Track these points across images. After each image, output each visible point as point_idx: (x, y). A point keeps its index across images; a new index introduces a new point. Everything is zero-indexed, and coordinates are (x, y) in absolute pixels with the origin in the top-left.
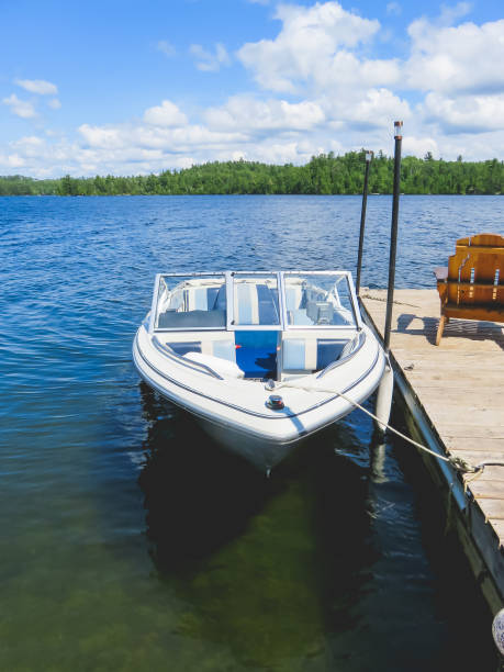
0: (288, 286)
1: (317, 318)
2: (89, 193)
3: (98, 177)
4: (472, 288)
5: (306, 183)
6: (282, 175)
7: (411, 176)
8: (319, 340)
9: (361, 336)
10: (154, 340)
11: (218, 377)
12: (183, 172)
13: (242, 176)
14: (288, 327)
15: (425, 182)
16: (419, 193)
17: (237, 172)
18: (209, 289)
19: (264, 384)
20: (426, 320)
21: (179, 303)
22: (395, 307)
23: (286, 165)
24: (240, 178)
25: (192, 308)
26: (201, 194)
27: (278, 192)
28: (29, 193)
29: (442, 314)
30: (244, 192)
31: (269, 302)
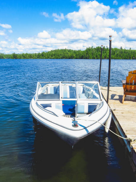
0: (79, 86)
1: (88, 96)
2: (20, 58)
3: (23, 54)
4: (133, 86)
5: (85, 56)
6: (77, 53)
7: (116, 54)
8: (89, 104)
9: (102, 102)
10: (37, 103)
11: (57, 116)
12: (48, 52)
13: (66, 53)
14: (79, 99)
15: (120, 56)
16: (118, 59)
17: (64, 52)
18: (54, 87)
19: (71, 118)
20: (119, 96)
21: (45, 91)
22: (110, 92)
23: (79, 50)
24: (65, 54)
25: (49, 93)
26: (53, 59)
27: (76, 58)
28: (3, 58)
29: (124, 94)
30: (66, 58)
31: (73, 91)
